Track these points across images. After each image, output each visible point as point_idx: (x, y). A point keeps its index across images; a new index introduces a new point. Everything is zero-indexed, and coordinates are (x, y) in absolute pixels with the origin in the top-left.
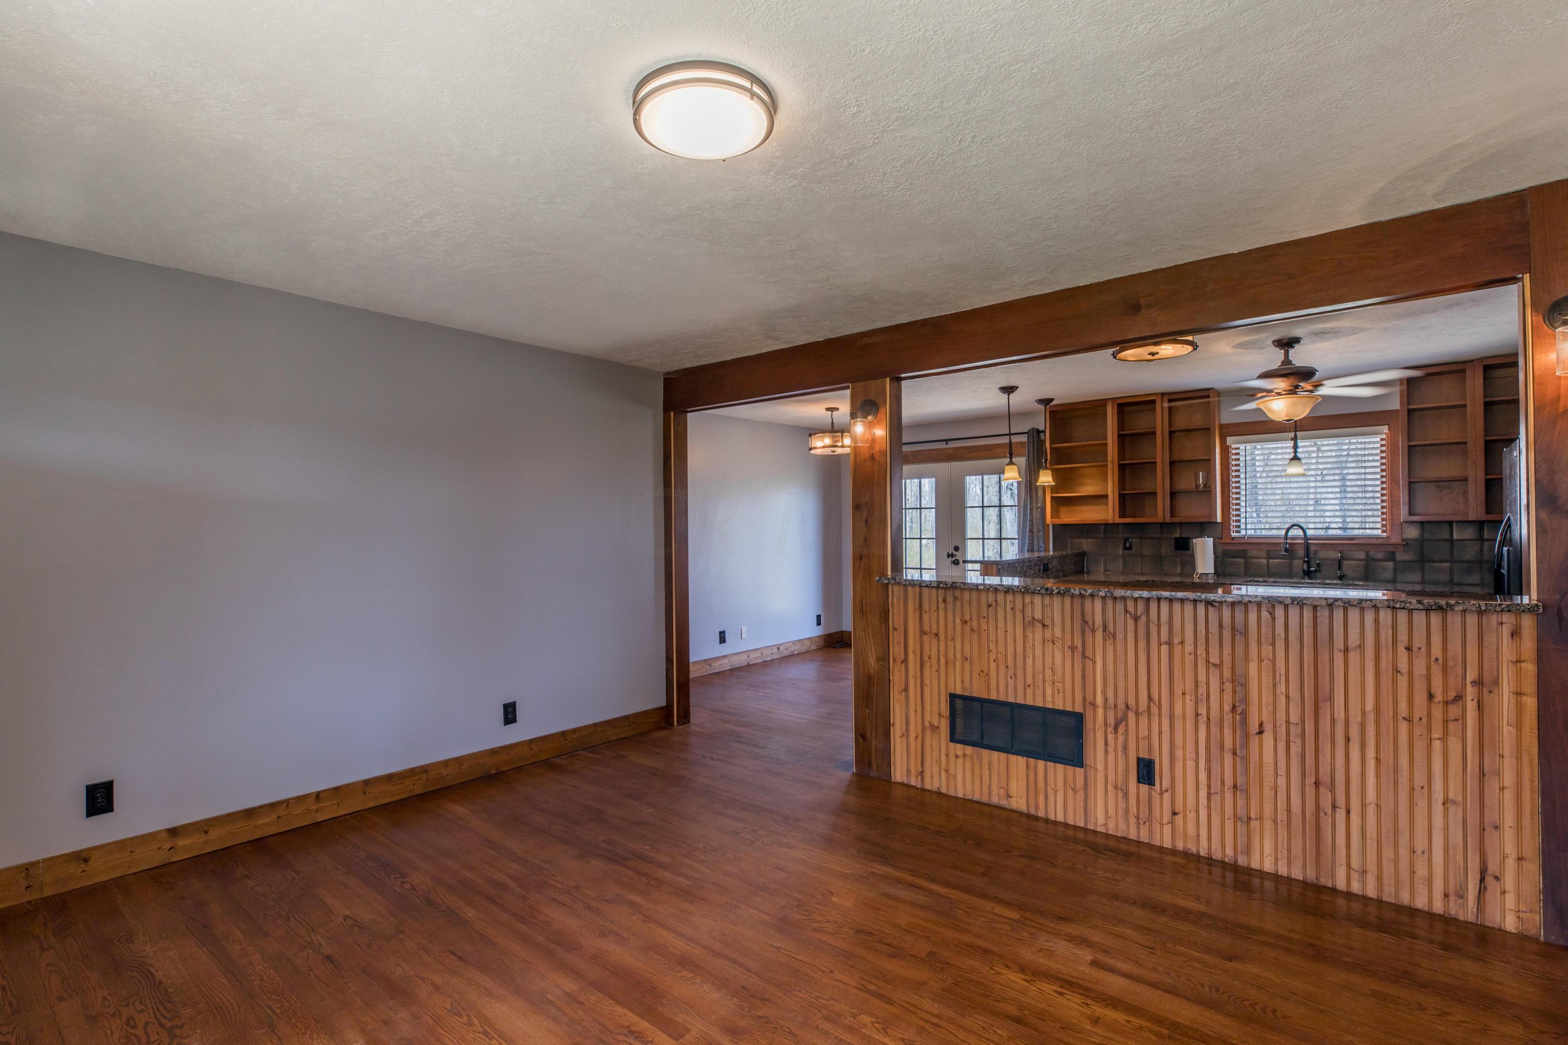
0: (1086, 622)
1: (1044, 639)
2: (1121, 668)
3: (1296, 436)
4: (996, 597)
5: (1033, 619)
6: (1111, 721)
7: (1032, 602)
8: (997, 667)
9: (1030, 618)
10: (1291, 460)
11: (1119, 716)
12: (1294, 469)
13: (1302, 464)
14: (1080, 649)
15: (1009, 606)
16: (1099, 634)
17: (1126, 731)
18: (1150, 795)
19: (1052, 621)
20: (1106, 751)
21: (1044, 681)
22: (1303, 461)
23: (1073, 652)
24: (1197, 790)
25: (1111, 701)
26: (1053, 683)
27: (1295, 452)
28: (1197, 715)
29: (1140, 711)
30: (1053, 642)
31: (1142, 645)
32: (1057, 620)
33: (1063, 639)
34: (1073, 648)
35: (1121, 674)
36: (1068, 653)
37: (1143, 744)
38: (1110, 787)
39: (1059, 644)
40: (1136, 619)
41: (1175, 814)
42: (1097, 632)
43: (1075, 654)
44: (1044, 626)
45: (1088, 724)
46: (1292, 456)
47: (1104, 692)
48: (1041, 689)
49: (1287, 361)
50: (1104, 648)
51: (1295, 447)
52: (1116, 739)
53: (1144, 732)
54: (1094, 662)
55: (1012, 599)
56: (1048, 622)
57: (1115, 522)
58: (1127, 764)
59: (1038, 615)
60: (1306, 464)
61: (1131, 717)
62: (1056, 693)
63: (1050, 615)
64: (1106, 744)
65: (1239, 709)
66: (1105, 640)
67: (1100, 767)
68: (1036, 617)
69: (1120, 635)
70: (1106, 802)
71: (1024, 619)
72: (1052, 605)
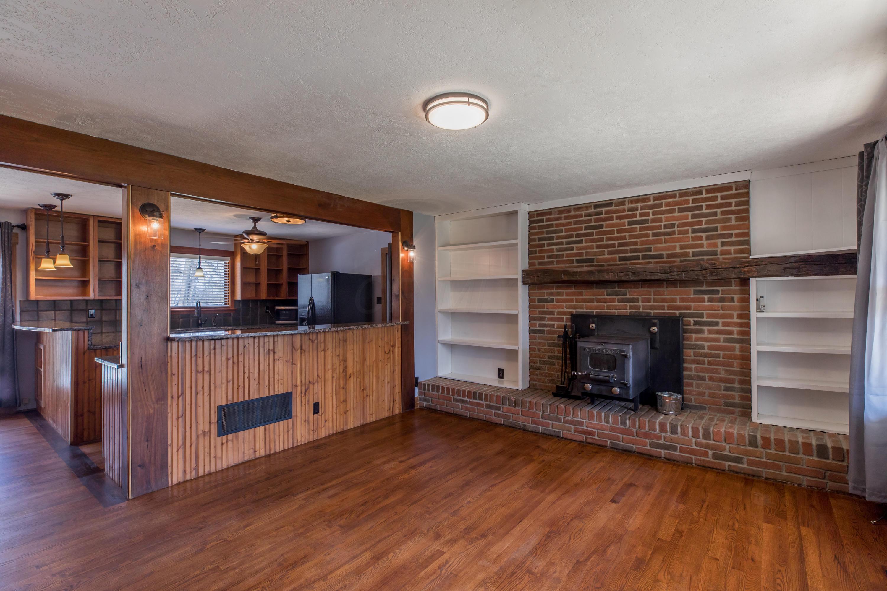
0: (293, 347)
1: (274, 360)
2: (307, 365)
3: (200, 257)
4: (249, 341)
5: (269, 350)
6: (303, 391)
7: (269, 341)
8: (249, 381)
9: (267, 350)
10: (198, 268)
11: (306, 387)
12: (199, 273)
13: (203, 271)
14: (291, 360)
15: (256, 345)
16: (299, 351)
17: (309, 393)
18: (318, 418)
19: (278, 349)
20: (301, 406)
21: (274, 381)
22: (203, 270)
23: (288, 363)
24: (333, 408)
25: (303, 382)
26: (279, 381)
27: (200, 265)
28: (333, 377)
29: (314, 382)
30: (279, 360)
31: (315, 353)
32: (281, 348)
33: (283, 357)
34: (287, 361)
35: (307, 368)
36: (286, 364)
37: (315, 396)
38: (303, 422)
39: (281, 360)
40: (313, 342)
41: (326, 421)
42: (298, 351)
43: (289, 364)
44: (274, 352)
45: (294, 396)
46: (198, 267)
47: (301, 379)
48: (273, 386)
49: (255, 227)
50: (301, 357)
51: (200, 262)
52: (305, 399)
53: (315, 391)
54: (297, 365)
55: (258, 341)
56: (276, 350)
57: (95, 299)
58: (309, 408)
59: (271, 347)
60: (204, 271)
61: (311, 386)
62: (280, 386)
63: (277, 347)
64: (301, 402)
65: (345, 371)
66: (301, 354)
67: (299, 415)
68: (270, 349)
69: (307, 350)
70: (301, 430)
71: (264, 350)
72: (278, 340)
